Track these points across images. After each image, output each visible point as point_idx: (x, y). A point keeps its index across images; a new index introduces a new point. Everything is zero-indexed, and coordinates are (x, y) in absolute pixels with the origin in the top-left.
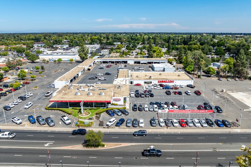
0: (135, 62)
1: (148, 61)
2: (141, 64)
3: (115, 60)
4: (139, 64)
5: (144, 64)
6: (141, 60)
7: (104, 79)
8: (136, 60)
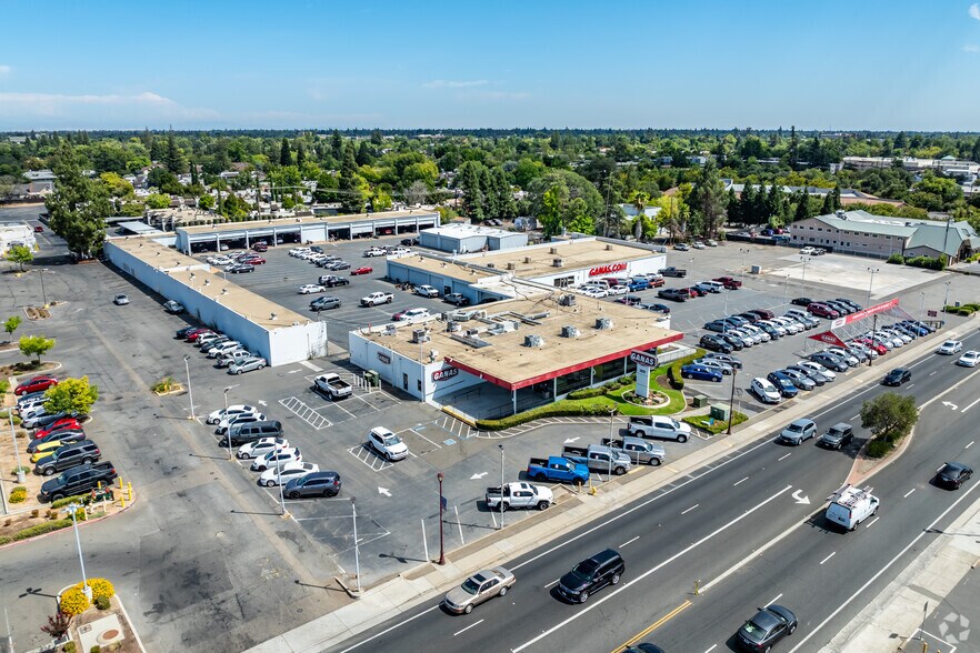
0: (332, 234)
1: (377, 225)
2: (355, 237)
3: (250, 230)
4: (347, 241)
5: (362, 240)
6: (353, 223)
7: (384, 298)
8: (335, 225)
